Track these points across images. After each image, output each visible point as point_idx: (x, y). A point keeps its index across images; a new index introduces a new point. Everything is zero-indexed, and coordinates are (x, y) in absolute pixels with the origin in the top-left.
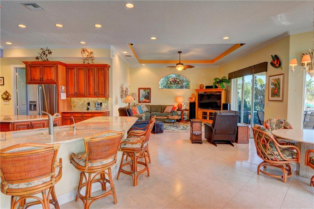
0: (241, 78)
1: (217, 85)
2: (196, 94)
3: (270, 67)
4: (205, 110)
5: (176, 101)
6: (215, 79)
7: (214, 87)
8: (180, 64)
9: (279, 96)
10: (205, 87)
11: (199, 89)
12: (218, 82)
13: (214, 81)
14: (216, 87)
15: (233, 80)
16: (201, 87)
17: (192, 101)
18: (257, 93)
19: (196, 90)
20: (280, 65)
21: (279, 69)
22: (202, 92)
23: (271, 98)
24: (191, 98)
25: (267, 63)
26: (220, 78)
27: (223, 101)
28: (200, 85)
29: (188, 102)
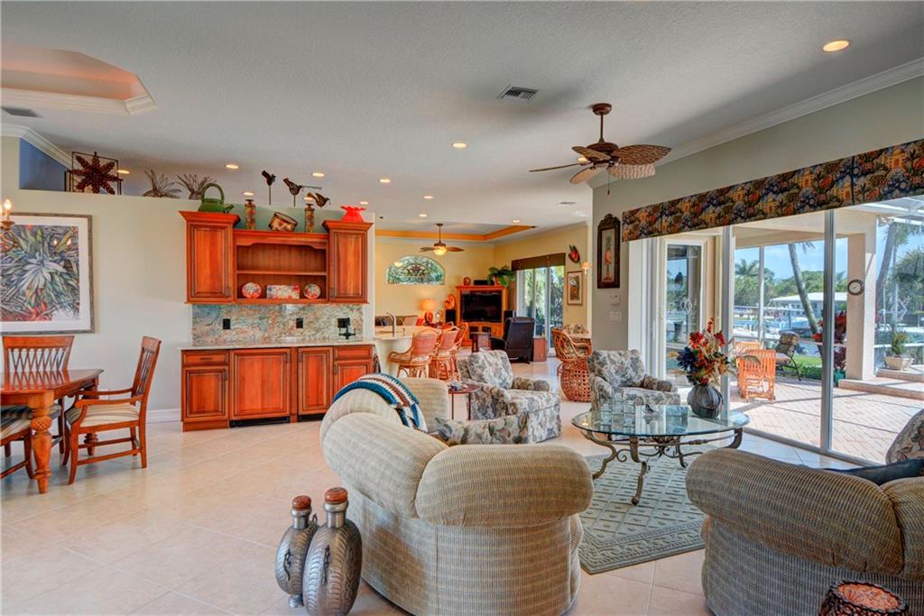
0: (531, 270)
1: (494, 279)
2: (457, 294)
3: (568, 260)
4: (475, 324)
5: (421, 308)
6: (492, 269)
7: (489, 283)
8: (440, 244)
9: (578, 298)
10: (472, 284)
11: (462, 284)
12: (495, 275)
13: (489, 273)
14: (492, 283)
15: (518, 272)
16: (466, 282)
17: (450, 308)
18: (554, 294)
19: (457, 287)
20: (579, 259)
21: (578, 265)
22: (466, 291)
23: (570, 302)
24: (447, 302)
25: (564, 254)
26: (499, 268)
27: (504, 308)
28: (465, 279)
29: (444, 310)
